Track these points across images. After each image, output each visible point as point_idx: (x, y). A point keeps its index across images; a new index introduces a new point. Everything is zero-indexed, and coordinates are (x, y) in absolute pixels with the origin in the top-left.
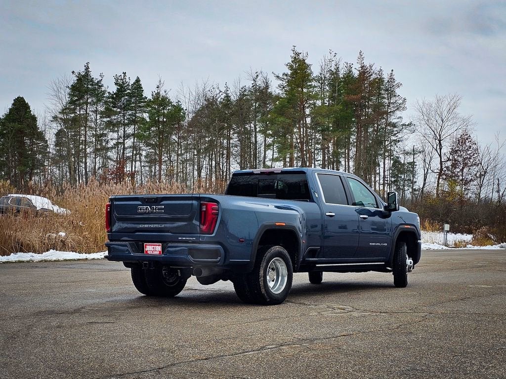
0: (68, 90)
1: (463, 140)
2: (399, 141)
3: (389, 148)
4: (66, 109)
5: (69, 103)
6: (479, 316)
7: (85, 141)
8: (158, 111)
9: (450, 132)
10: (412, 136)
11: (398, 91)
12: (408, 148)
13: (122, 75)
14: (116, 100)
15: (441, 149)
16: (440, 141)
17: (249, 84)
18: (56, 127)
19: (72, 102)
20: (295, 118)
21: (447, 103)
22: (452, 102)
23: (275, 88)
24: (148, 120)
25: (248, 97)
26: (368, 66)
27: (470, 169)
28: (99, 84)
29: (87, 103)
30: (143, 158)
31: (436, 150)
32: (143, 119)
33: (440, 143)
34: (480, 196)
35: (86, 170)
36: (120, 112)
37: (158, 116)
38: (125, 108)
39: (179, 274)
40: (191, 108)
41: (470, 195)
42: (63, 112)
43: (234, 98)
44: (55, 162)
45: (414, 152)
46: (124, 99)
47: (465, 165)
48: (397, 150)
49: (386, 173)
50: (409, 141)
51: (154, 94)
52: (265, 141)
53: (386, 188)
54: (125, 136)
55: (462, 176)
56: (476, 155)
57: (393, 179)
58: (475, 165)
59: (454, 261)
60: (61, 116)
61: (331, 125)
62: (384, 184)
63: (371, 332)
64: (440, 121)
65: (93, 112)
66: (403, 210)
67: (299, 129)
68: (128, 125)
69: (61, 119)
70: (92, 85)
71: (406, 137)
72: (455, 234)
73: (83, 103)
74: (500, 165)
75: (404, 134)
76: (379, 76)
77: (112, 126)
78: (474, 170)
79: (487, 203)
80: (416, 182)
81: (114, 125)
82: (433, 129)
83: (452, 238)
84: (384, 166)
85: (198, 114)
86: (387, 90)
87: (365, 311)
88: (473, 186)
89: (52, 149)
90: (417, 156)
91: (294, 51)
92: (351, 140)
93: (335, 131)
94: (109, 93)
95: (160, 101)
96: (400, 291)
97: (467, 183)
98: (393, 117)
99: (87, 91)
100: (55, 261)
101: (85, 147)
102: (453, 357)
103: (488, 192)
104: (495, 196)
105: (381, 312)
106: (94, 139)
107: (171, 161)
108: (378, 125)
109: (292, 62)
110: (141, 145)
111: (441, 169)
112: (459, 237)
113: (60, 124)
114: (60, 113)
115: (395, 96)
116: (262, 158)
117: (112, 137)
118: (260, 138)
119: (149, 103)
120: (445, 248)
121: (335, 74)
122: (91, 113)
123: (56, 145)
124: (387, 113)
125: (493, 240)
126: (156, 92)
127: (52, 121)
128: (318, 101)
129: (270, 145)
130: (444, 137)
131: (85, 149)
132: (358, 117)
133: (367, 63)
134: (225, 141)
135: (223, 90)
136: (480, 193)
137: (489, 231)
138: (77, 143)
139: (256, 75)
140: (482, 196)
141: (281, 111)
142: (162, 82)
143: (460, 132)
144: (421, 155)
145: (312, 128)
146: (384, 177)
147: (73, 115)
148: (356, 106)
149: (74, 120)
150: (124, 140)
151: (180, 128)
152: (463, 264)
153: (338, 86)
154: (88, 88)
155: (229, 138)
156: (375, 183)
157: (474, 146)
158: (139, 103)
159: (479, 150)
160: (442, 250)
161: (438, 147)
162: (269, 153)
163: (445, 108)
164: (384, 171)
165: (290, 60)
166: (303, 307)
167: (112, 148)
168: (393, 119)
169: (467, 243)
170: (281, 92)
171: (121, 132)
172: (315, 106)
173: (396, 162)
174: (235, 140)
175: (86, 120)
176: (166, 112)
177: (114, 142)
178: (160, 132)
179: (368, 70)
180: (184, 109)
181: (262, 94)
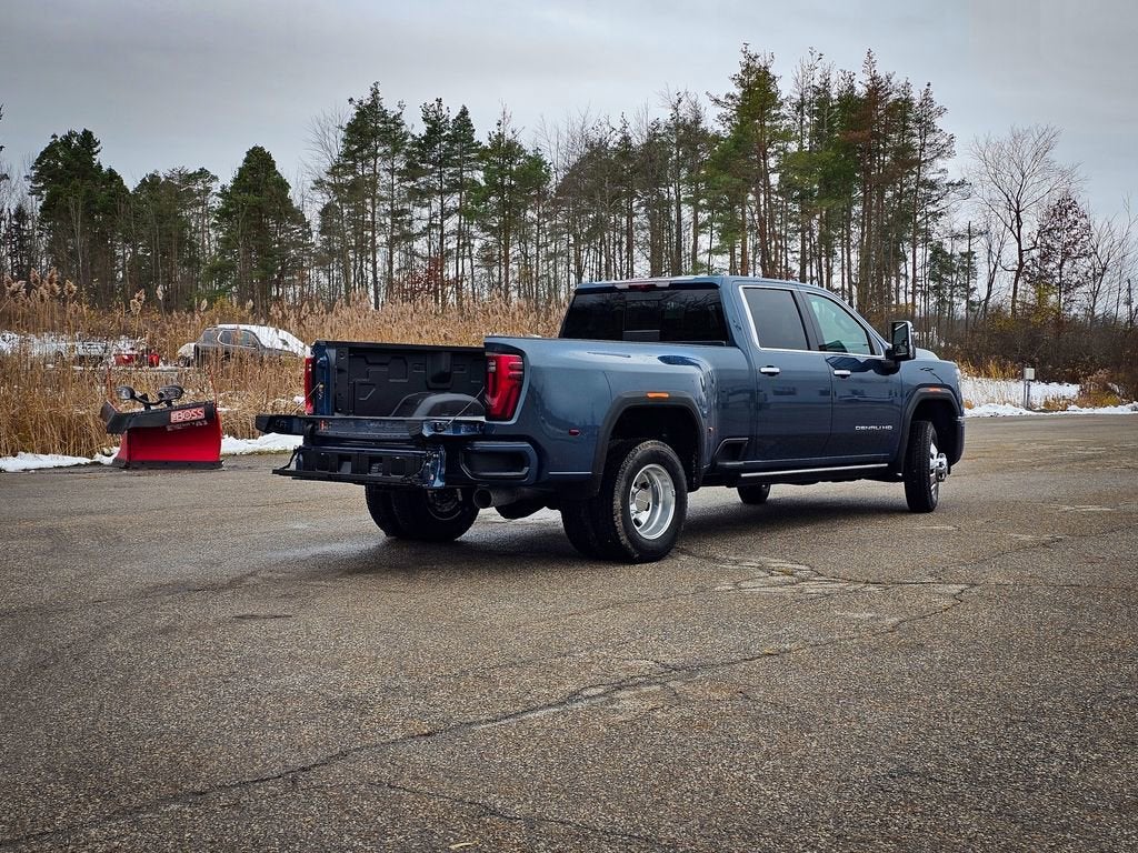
0: (342, 134)
1: (1063, 209)
2: (941, 214)
3: (924, 227)
4: (339, 166)
5: (345, 156)
6: (1077, 594)
7: (374, 223)
8: (502, 167)
9: (1037, 195)
10: (965, 204)
11: (939, 122)
12: (960, 227)
13: (436, 103)
14: (424, 149)
15: (1019, 227)
16: (1018, 212)
17: (665, 116)
18: (321, 199)
19: (348, 154)
20: (748, 176)
21: (1032, 141)
22: (1042, 141)
23: (714, 121)
24: (483, 184)
25: (664, 138)
26: (883, 76)
27: (1075, 263)
28: (396, 121)
29: (375, 155)
30: (474, 252)
31: (1011, 229)
32: (474, 182)
33: (1018, 216)
34: (1093, 313)
35: (375, 275)
36: (432, 171)
37: (502, 176)
38: (442, 162)
39: (460, 496)
40: (561, 162)
41: (1075, 311)
42: (333, 172)
43: (637, 141)
44: (322, 263)
45: (970, 234)
46: (440, 148)
47: (1067, 255)
48: (938, 231)
49: (918, 273)
50: (959, 214)
51: (493, 137)
52: (696, 218)
53: (917, 300)
54: (446, 214)
55: (1061, 276)
56: (1086, 238)
57: (932, 284)
58: (1085, 255)
59: (1038, 444)
60: (329, 179)
61: (816, 186)
62: (914, 293)
63: (832, 642)
64: (1018, 177)
65: (385, 171)
66: (925, 356)
67: (757, 195)
68: (447, 192)
69: (329, 184)
70: (385, 123)
71: (954, 206)
72: (1047, 384)
73: (368, 156)
74: (1132, 255)
75: (952, 201)
76: (903, 96)
77: (419, 196)
78: (1084, 265)
79: (1108, 324)
80: (974, 289)
81: (423, 194)
82: (1006, 190)
83: (1041, 391)
84: (916, 259)
85: (575, 172)
86: (919, 121)
87: (835, 578)
88: (1081, 296)
89: (316, 238)
90: (976, 240)
91: (745, 52)
92: (853, 213)
93: (823, 198)
94: (413, 136)
95: (505, 149)
96: (920, 523)
97: (1068, 288)
98: (930, 170)
99: (375, 133)
100: (278, 452)
101: (373, 234)
102: (1007, 726)
103: (1110, 303)
104: (1123, 311)
105: (867, 582)
106: (388, 220)
107: (526, 257)
108: (903, 185)
109: (743, 72)
110: (473, 229)
111: (1021, 264)
112: (1055, 390)
113: (328, 194)
114: (328, 173)
115: (934, 131)
116: (689, 250)
117: (421, 215)
118: (687, 213)
119: (484, 154)
120: (1025, 412)
121: (822, 91)
122: (383, 174)
123: (322, 233)
124: (919, 163)
125: (1119, 395)
126: (497, 133)
127: (313, 189)
128: (790, 145)
129: (704, 225)
130: (1026, 204)
131: (373, 238)
132: (867, 171)
133: (882, 74)
134: (624, 220)
135: (619, 126)
136: (1093, 308)
137: (1111, 379)
138: (359, 226)
139: (677, 98)
140: (1098, 312)
141: (722, 163)
142: (508, 114)
143: (1057, 195)
144: (983, 240)
145: (779, 193)
146: (914, 281)
147: (351, 177)
148: (861, 150)
149: (353, 186)
150: (442, 221)
151: (542, 196)
152: (1055, 451)
153: (828, 115)
154: (377, 127)
155: (631, 215)
156: (897, 291)
157: (1083, 221)
158: (468, 153)
159: (1092, 229)
160: (1021, 418)
161: (1015, 224)
162: (704, 241)
163: (1028, 150)
164: (914, 270)
165: (738, 70)
166: (709, 567)
167: (421, 234)
168: (930, 174)
169: (1070, 402)
170: (722, 129)
171: (436, 207)
172: (786, 154)
173: (938, 251)
174: (641, 218)
175: (374, 185)
176: (514, 168)
177: (425, 224)
178: (504, 206)
179: (883, 84)
180: (548, 162)
181: (689, 133)
